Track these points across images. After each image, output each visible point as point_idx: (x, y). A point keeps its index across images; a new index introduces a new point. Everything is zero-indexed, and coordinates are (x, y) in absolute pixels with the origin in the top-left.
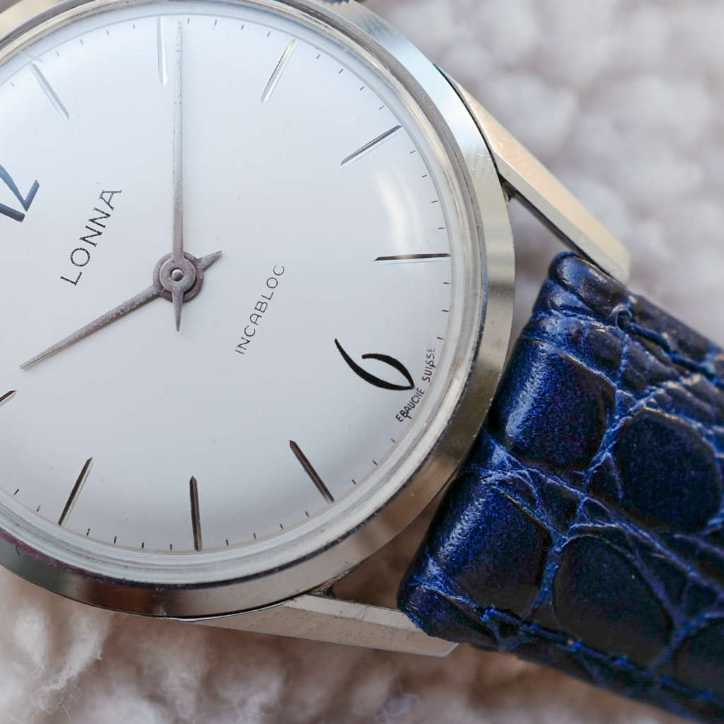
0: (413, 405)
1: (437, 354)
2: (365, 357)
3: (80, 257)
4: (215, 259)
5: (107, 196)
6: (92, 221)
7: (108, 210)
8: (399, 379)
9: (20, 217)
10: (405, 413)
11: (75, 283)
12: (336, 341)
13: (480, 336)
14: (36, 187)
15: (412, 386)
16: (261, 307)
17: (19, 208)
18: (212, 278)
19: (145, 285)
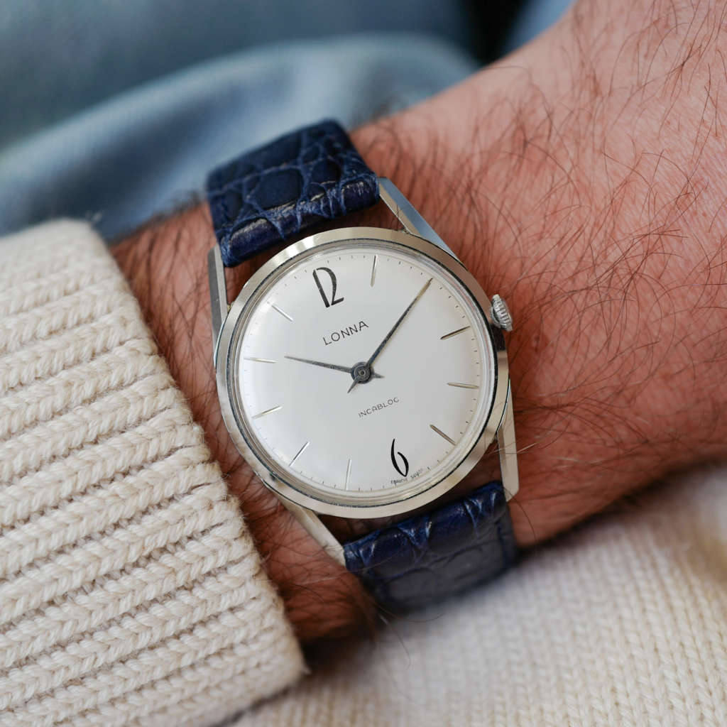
0: (400, 481)
1: (423, 472)
2: (399, 453)
3: (336, 337)
4: (379, 377)
5: (362, 324)
6: (350, 328)
7: (358, 329)
8: (404, 471)
9: (327, 305)
10: (395, 482)
11: (326, 344)
12: (394, 440)
13: (442, 480)
14: (342, 300)
15: (406, 476)
16: (380, 407)
17: (330, 303)
18: (374, 381)
19: (351, 365)
